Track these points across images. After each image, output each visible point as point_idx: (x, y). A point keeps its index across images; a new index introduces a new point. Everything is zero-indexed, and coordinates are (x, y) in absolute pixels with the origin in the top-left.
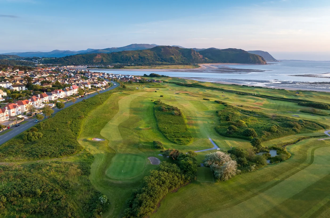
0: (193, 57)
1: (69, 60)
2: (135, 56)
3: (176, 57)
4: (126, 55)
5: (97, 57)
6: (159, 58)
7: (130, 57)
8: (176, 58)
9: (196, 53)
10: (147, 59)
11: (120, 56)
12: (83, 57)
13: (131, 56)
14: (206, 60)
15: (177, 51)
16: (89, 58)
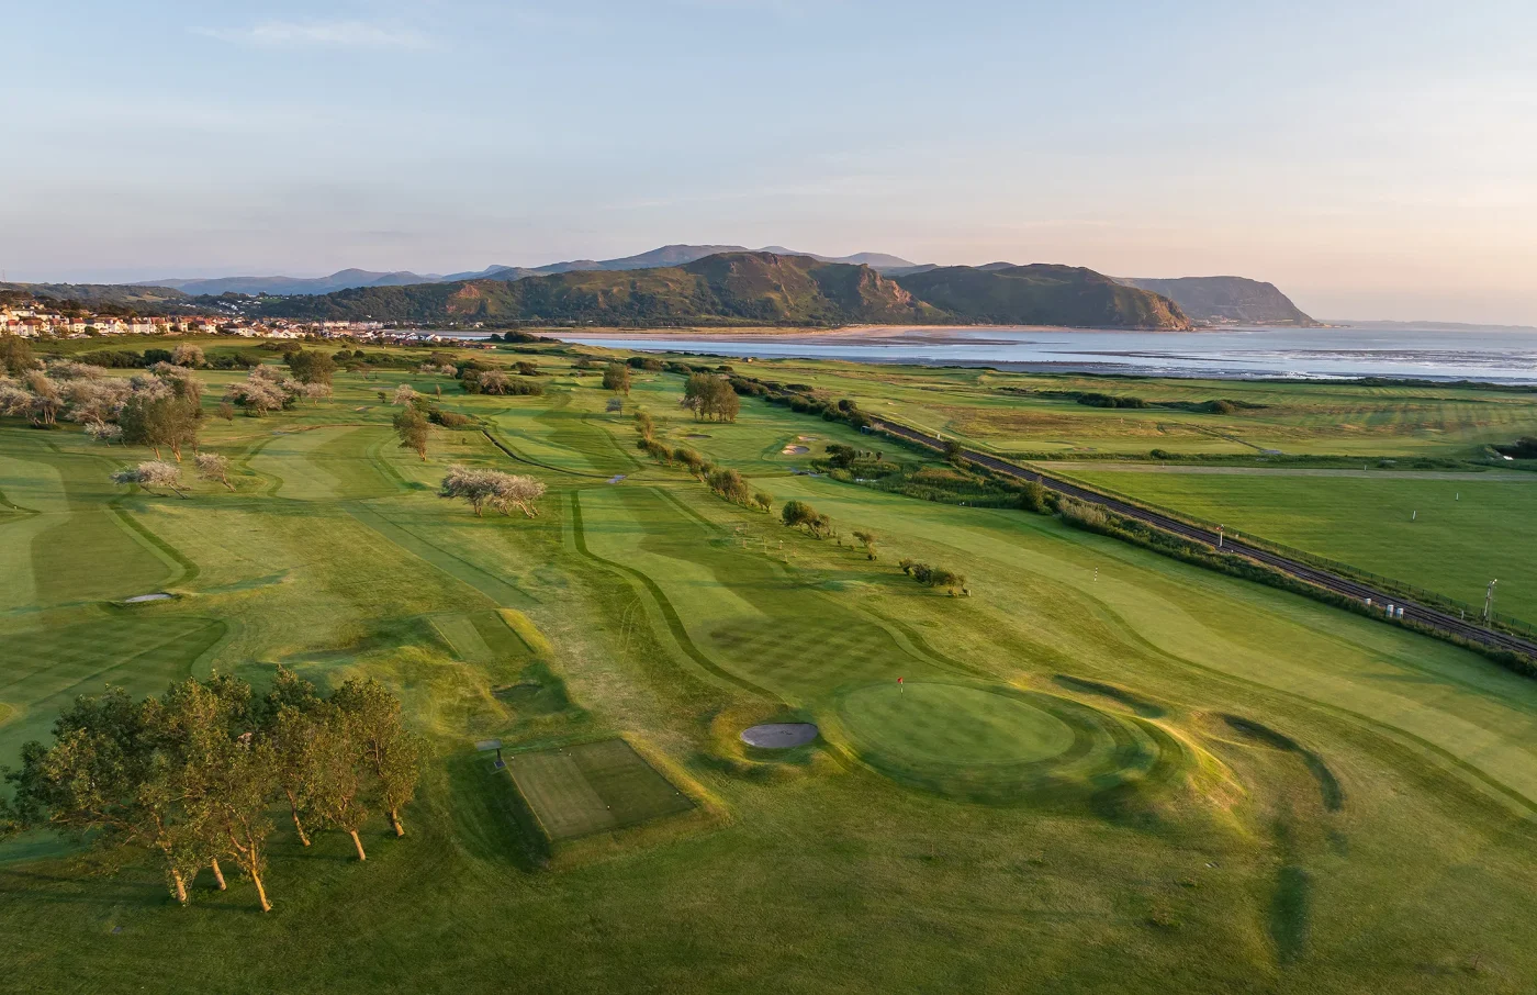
0: (866, 299)
1: (351, 303)
2: (615, 290)
3: (786, 297)
4: (579, 289)
5: (463, 294)
6: (717, 300)
7: (595, 296)
8: (787, 301)
9: (879, 283)
10: (664, 303)
11: (555, 291)
12: (407, 295)
13: (599, 293)
14: (919, 310)
15: (803, 273)
16: (431, 297)
